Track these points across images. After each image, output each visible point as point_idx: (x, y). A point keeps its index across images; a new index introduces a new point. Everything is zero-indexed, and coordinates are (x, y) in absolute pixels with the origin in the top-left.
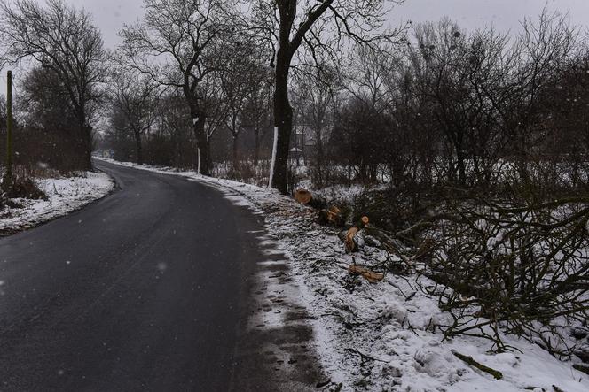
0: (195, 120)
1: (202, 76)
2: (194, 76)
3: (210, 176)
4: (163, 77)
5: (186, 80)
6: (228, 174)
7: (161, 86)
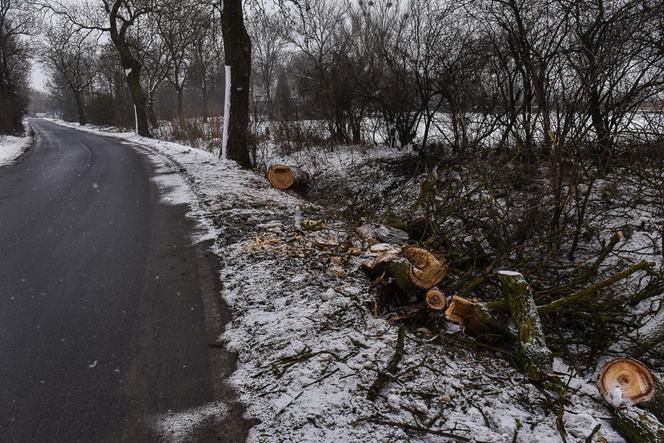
0: (128, 71)
1: (133, 19)
2: (123, 19)
3: (151, 137)
4: (84, 18)
5: (113, 23)
6: (173, 134)
7: (83, 30)
